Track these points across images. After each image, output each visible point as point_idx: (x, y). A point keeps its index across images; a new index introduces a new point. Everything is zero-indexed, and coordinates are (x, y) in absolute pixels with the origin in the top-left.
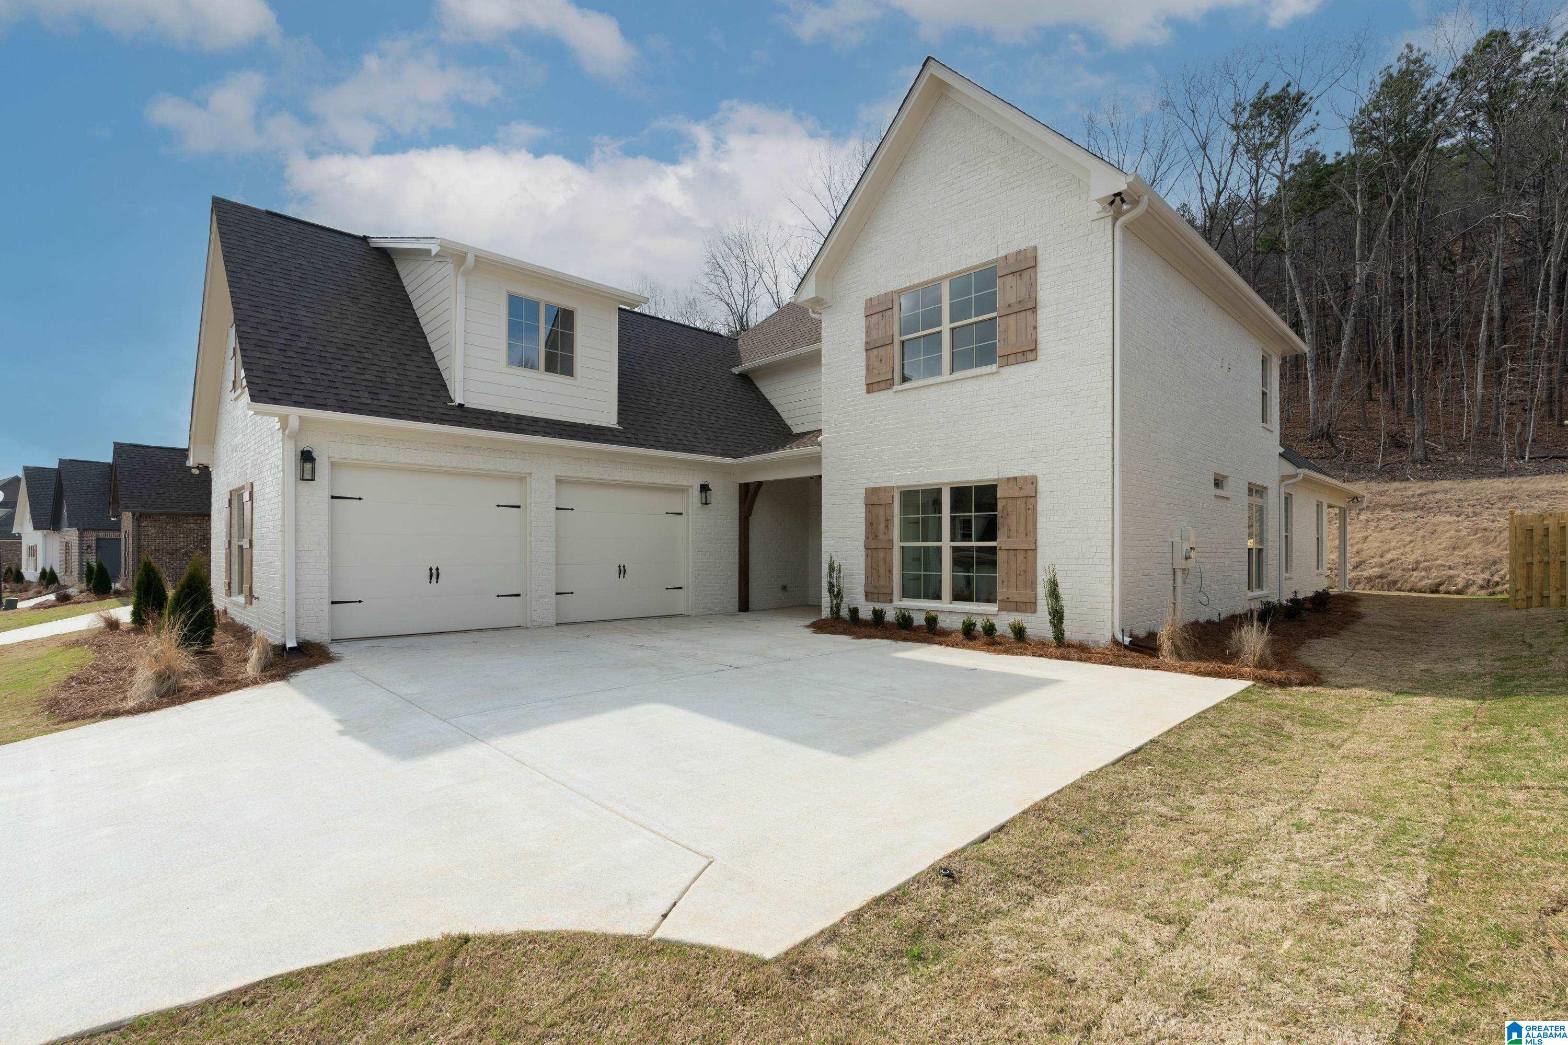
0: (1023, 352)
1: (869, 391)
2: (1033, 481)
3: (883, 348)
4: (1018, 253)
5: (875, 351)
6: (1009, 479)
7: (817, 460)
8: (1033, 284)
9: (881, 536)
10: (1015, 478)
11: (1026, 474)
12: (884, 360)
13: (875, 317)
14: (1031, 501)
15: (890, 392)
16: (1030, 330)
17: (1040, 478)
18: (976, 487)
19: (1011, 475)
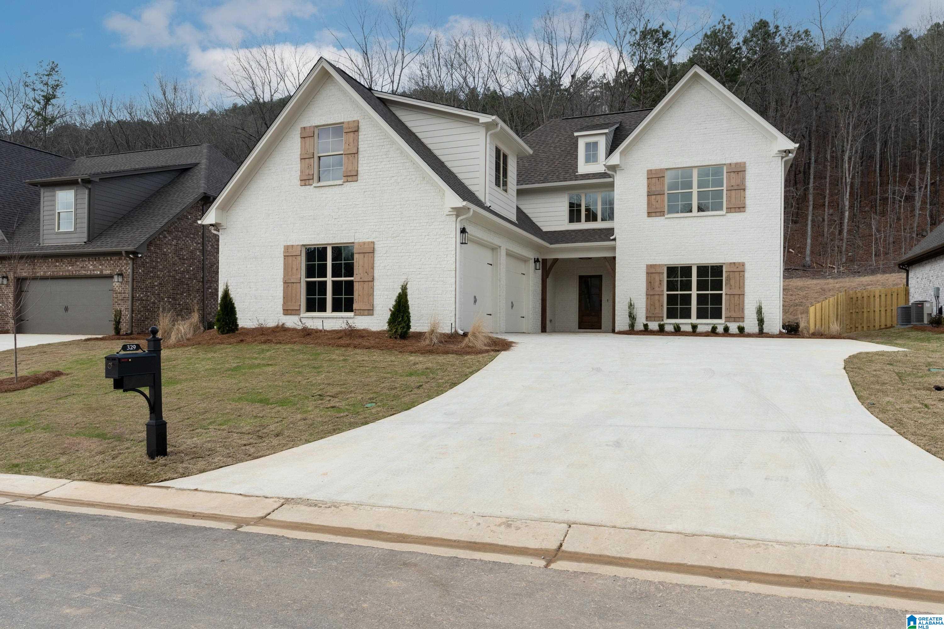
0: (739, 208)
1: (649, 216)
2: (743, 265)
3: (659, 196)
4: (736, 164)
5: (654, 197)
6: (731, 263)
7: (614, 249)
8: (744, 178)
9: (657, 289)
10: (734, 263)
11: (740, 261)
12: (659, 201)
13: (654, 180)
14: (742, 273)
15: (663, 218)
16: (742, 198)
17: (746, 263)
18: (711, 266)
19: (731, 261)
